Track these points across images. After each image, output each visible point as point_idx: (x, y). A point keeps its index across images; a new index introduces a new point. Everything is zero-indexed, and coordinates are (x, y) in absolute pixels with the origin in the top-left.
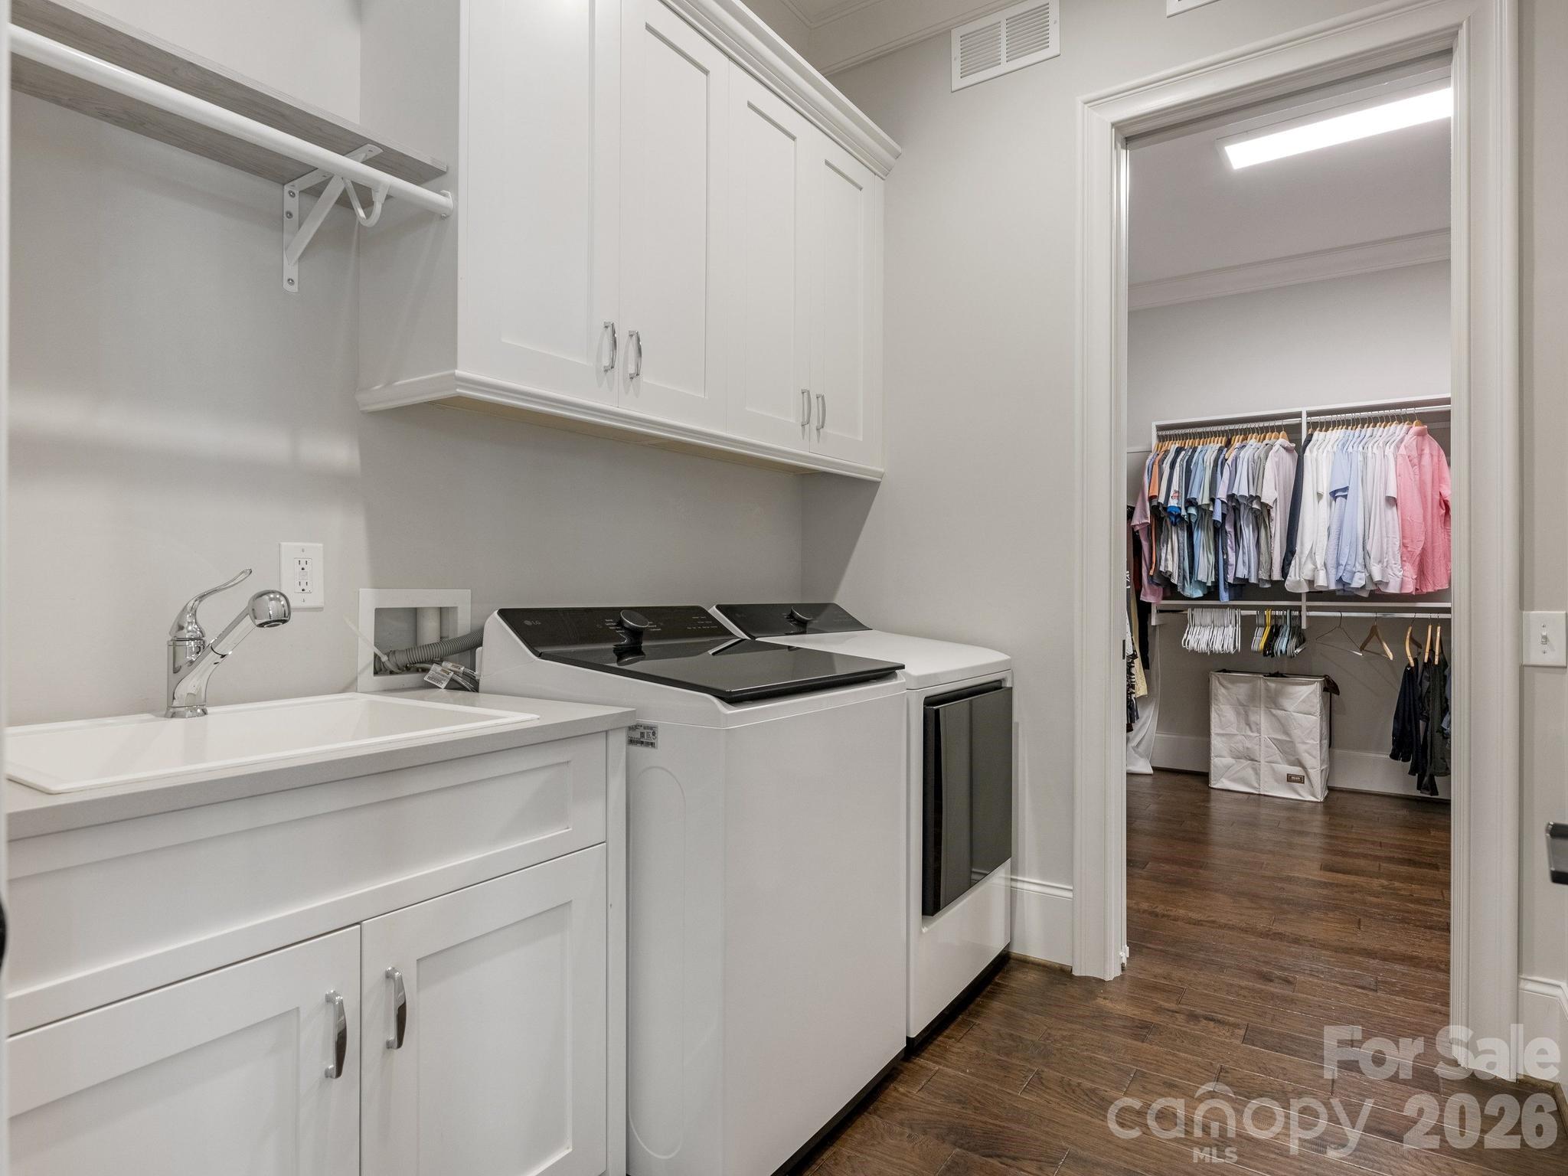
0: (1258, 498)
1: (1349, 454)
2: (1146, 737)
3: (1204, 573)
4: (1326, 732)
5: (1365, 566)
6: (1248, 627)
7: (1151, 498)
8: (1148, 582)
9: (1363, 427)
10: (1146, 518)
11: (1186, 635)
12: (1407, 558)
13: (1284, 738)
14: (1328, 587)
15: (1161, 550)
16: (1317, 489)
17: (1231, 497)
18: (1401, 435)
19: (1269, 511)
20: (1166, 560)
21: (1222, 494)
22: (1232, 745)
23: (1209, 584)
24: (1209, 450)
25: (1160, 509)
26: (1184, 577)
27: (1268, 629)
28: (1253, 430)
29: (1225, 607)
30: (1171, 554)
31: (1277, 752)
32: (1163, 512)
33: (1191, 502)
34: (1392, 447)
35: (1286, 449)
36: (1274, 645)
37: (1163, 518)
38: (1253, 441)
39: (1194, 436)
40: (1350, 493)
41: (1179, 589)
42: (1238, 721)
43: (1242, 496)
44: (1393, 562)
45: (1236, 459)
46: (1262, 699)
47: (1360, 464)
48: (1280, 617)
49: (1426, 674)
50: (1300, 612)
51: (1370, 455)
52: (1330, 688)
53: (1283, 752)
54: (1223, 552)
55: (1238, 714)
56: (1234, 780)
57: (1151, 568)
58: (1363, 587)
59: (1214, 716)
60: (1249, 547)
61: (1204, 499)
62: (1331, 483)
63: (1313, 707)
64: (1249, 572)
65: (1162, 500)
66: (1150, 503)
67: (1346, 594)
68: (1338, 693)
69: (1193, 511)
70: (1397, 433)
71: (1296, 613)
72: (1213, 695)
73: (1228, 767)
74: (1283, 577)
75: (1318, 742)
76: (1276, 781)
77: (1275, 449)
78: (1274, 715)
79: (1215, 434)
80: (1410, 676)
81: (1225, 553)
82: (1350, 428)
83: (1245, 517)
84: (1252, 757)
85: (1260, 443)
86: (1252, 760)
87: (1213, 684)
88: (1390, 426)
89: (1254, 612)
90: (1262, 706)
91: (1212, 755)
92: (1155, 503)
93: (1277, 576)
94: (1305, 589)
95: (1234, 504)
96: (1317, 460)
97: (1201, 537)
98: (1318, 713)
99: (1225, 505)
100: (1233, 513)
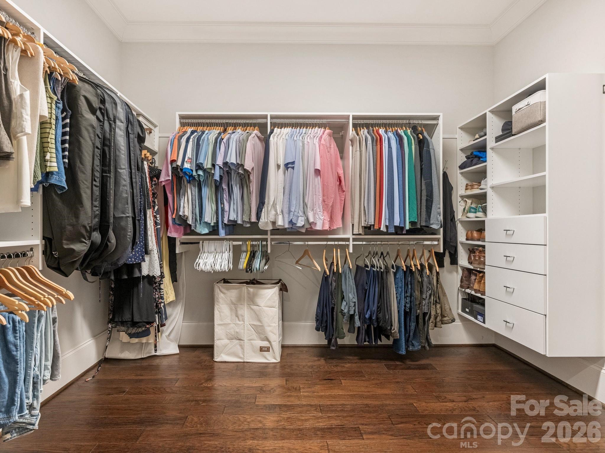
0: (242, 166)
1: (295, 141)
2: (176, 328)
3: (209, 217)
4: (281, 316)
5: (304, 212)
6: (237, 252)
7: (173, 161)
8: (173, 223)
9: (300, 128)
10: (169, 176)
11: (198, 259)
12: (325, 208)
13: (259, 324)
14: (284, 226)
15: (180, 200)
16: (277, 161)
17: (226, 164)
18: (321, 134)
19: (249, 176)
20: (184, 207)
21: (220, 162)
22: (227, 331)
23: (212, 224)
24: (212, 134)
25: (179, 170)
26: (196, 220)
27: (249, 253)
28: (239, 125)
29: (223, 239)
30: (187, 203)
31: (254, 332)
32: (181, 173)
33: (199, 166)
34: (318, 138)
35: (258, 137)
36: (252, 265)
37: (182, 177)
38: (239, 130)
39: (203, 125)
40: (296, 166)
41: (193, 228)
42: (231, 315)
43: (232, 163)
44: (319, 211)
45: (229, 139)
46: (245, 299)
47: (301, 148)
48: (255, 246)
49: (334, 278)
50: (267, 242)
51: (306, 142)
52: (284, 288)
53: (258, 333)
54: (221, 203)
55: (231, 309)
56: (229, 354)
57: (174, 213)
58: (303, 226)
59: (216, 312)
60: (237, 200)
61: (208, 165)
62: (285, 159)
63: (274, 302)
64: (237, 216)
65: (179, 163)
66: (171, 166)
67: (293, 230)
68: (287, 291)
69: (201, 173)
70: (319, 132)
71: (264, 243)
72: (216, 299)
73: (225, 346)
74: (257, 219)
75: (277, 324)
76: (254, 351)
77: (253, 135)
78: (252, 309)
79: (217, 125)
80: (325, 278)
81: (222, 203)
82: (294, 128)
83: (235, 178)
84: (240, 337)
85: (244, 132)
86: (240, 340)
87: (216, 291)
88: (315, 128)
89: (240, 243)
90: (245, 304)
91: (215, 339)
92: (174, 165)
93: (254, 219)
94: (270, 227)
95: (227, 169)
96: (277, 143)
97: (206, 192)
98: (277, 306)
99: (221, 170)
100: (227, 177)
